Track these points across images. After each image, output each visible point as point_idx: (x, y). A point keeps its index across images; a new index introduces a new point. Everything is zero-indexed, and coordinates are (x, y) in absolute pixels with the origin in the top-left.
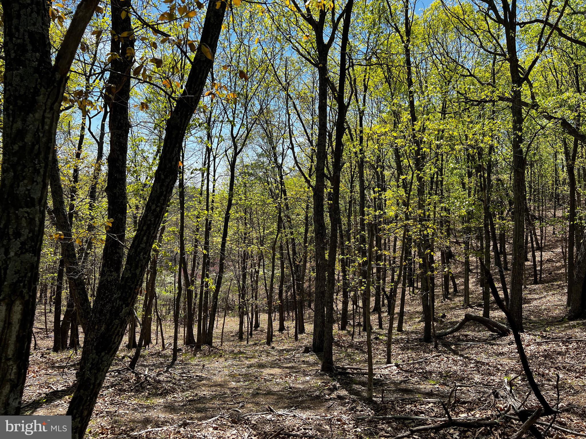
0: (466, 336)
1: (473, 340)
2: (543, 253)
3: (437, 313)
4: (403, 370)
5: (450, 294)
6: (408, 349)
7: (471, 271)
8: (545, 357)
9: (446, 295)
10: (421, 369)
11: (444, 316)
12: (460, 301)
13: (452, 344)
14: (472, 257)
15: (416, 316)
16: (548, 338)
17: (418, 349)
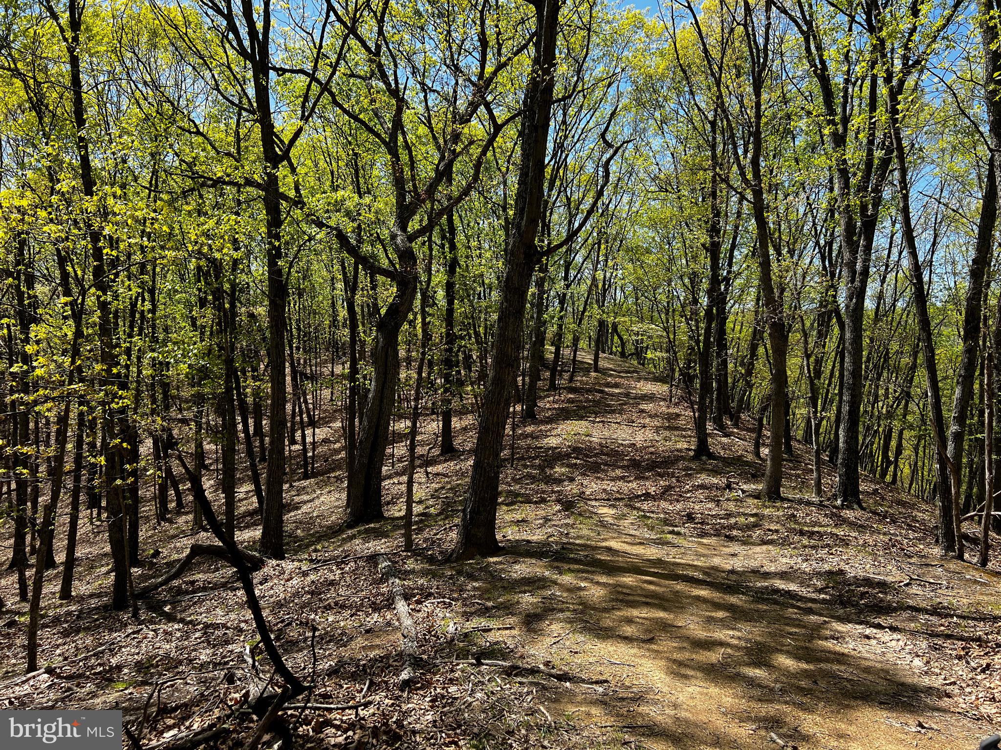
0: (193, 583)
1: (204, 589)
2: (317, 430)
3: (144, 551)
4: (63, 678)
5: (170, 512)
6: (78, 632)
7: (206, 468)
8: (312, 593)
9: (162, 515)
10: (100, 665)
11: (157, 554)
12: (187, 522)
13: (165, 603)
14: (209, 443)
15: (103, 562)
16: (318, 562)
17: (99, 627)
